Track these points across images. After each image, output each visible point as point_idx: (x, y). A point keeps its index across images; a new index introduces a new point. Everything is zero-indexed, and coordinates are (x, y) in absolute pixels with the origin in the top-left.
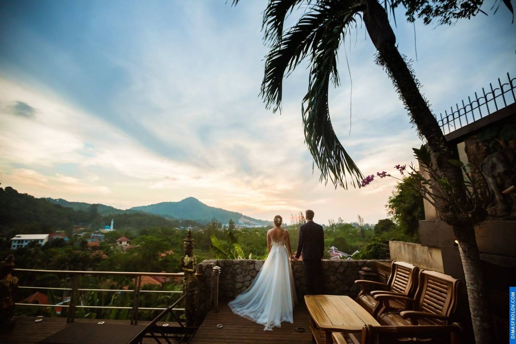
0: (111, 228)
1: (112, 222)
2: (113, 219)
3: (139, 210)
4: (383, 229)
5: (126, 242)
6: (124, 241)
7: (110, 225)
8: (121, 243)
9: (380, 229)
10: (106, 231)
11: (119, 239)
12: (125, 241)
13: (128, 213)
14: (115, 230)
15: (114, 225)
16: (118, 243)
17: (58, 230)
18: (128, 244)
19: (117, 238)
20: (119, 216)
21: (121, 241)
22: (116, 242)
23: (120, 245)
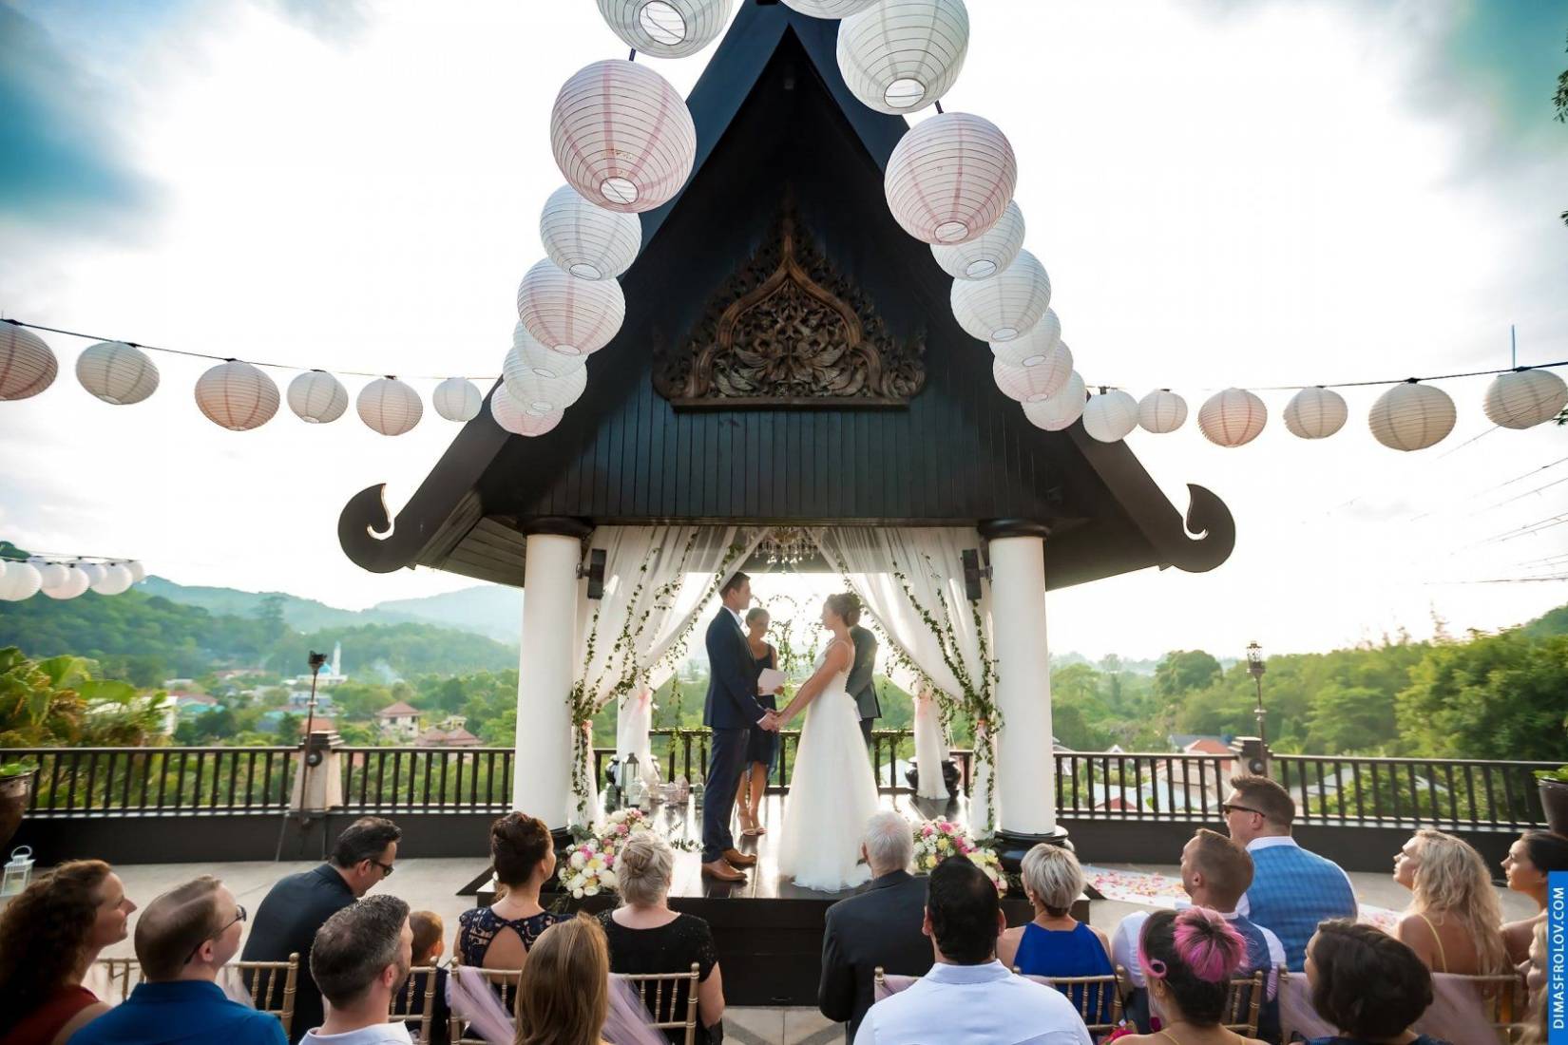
0: (336, 672)
1: (337, 655)
2: (336, 644)
3: (403, 610)
4: (1187, 681)
5: (410, 719)
6: (404, 714)
7: (330, 662)
8: (393, 721)
9: (1177, 681)
10: (327, 682)
11: (387, 710)
12: (407, 717)
14: (344, 678)
15: (343, 662)
16: (385, 722)
17: (169, 679)
18: (415, 726)
19: (380, 707)
20: (352, 631)
21: (393, 716)
22: (378, 718)
23: (391, 727)
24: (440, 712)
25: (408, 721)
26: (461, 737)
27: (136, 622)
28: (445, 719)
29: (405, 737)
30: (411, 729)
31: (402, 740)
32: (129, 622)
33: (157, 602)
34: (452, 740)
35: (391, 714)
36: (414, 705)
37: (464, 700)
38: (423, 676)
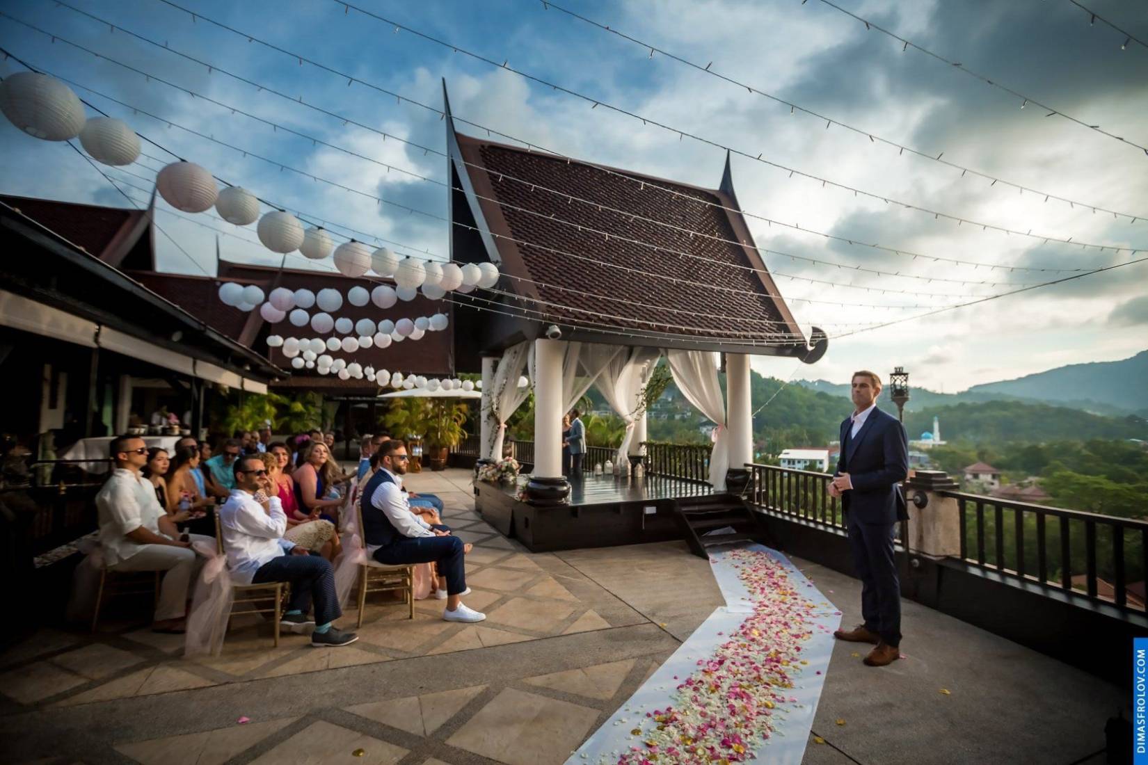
0: (935, 438)
1: (936, 426)
2: (936, 418)
3: (993, 391)
5: (990, 476)
6: (985, 472)
7: (931, 431)
8: (976, 476)
10: (924, 445)
11: (971, 468)
12: (988, 474)
13: (969, 401)
14: (944, 443)
15: (940, 431)
16: (969, 477)
17: (833, 441)
18: (996, 482)
19: (965, 465)
20: (947, 408)
21: (975, 472)
22: (963, 473)
23: (975, 481)
24: (1022, 473)
25: (989, 478)
26: (1035, 494)
27: (812, 407)
28: (1026, 479)
29: (987, 490)
30: (992, 484)
31: (985, 492)
32: (808, 407)
33: (822, 395)
34: (1025, 495)
35: (973, 470)
36: (998, 466)
37: (1045, 464)
38: (1011, 443)
